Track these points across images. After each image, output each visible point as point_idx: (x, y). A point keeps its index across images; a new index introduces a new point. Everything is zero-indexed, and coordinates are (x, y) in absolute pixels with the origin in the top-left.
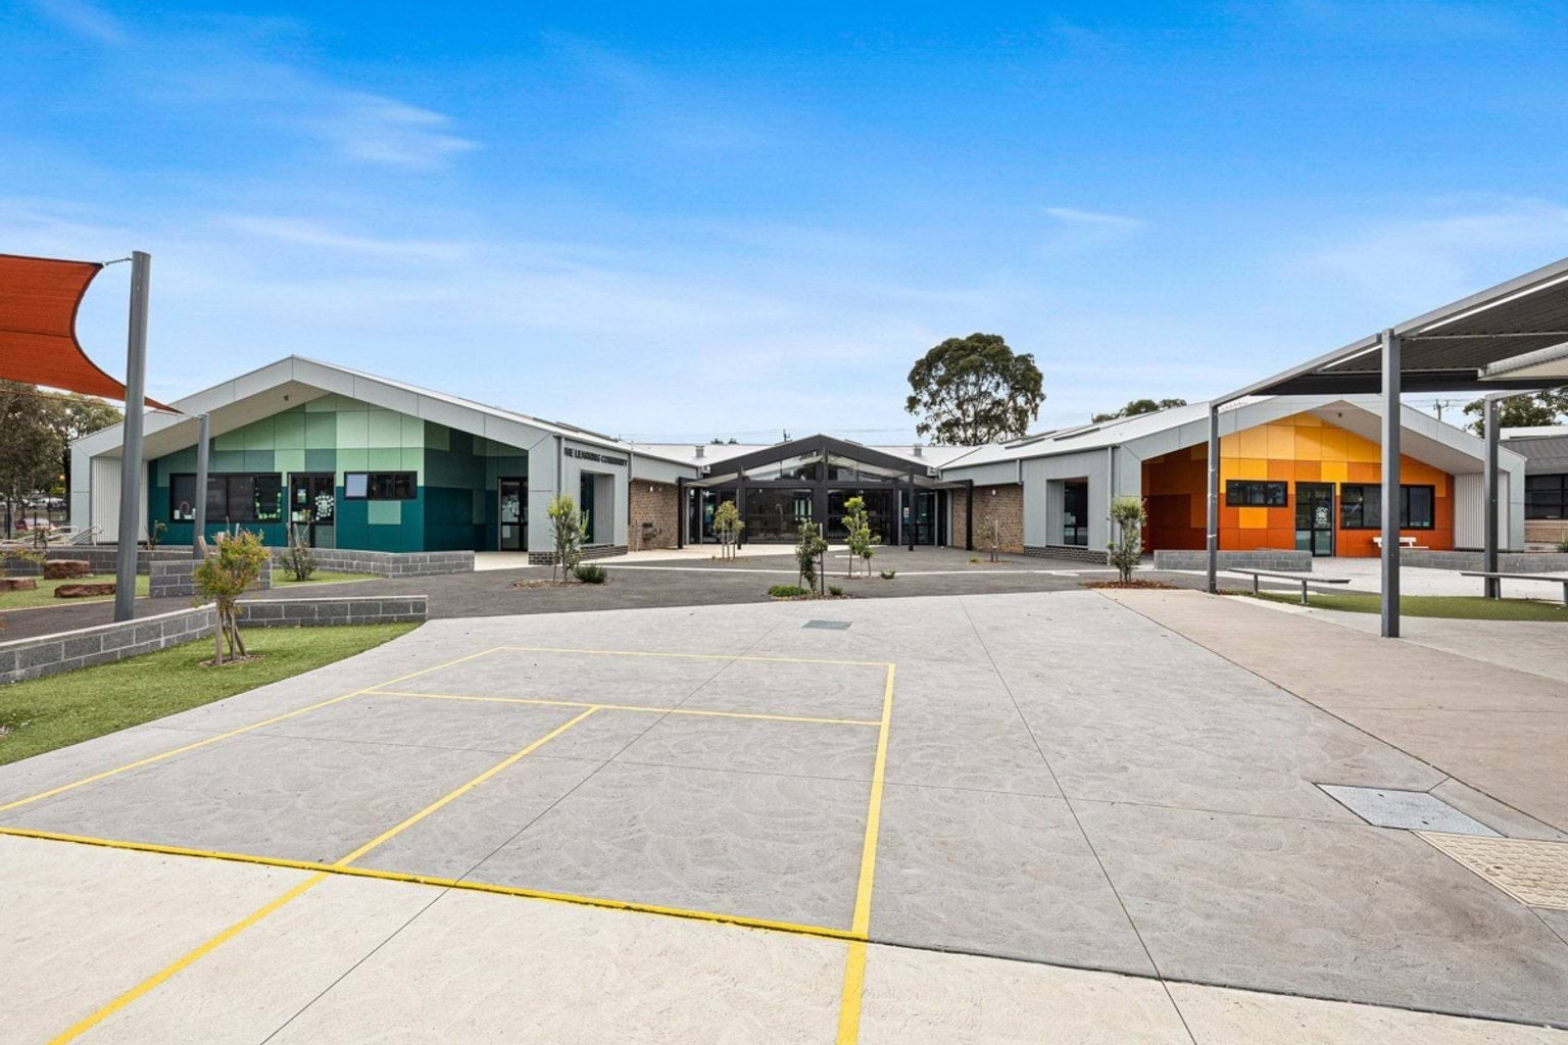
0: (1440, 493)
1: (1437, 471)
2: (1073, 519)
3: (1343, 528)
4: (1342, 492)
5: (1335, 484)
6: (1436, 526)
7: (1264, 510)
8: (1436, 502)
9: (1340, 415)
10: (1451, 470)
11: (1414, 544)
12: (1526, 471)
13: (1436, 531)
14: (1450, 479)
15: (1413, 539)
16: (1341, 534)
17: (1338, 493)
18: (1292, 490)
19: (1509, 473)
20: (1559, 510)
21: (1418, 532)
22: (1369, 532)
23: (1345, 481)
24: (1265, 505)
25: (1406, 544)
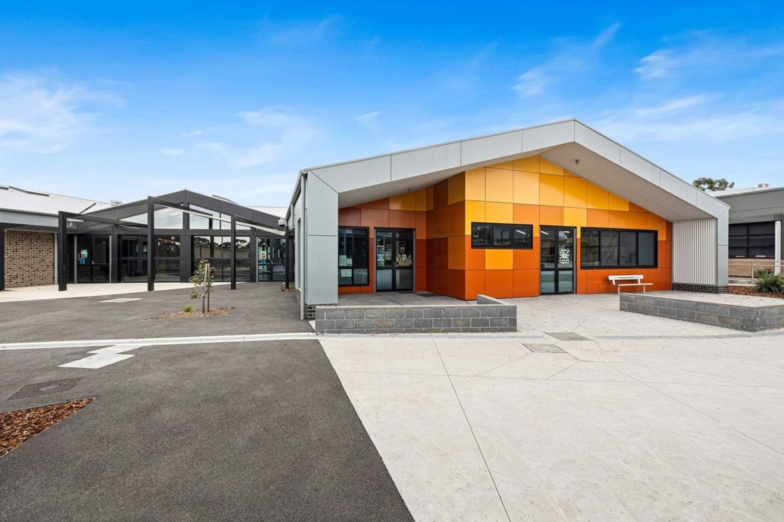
0: (662, 237)
1: (660, 219)
2: (350, 262)
3: (582, 268)
4: (582, 236)
5: (576, 228)
6: (659, 266)
7: (510, 252)
8: (659, 244)
9: (577, 161)
10: (669, 219)
11: (642, 281)
12: (730, 219)
13: (659, 268)
14: (669, 225)
15: (641, 277)
16: (581, 273)
17: (579, 236)
18: (536, 233)
19: (717, 219)
20: (745, 251)
21: (645, 270)
22: (606, 270)
23: (585, 226)
24: (511, 247)
25: (635, 281)
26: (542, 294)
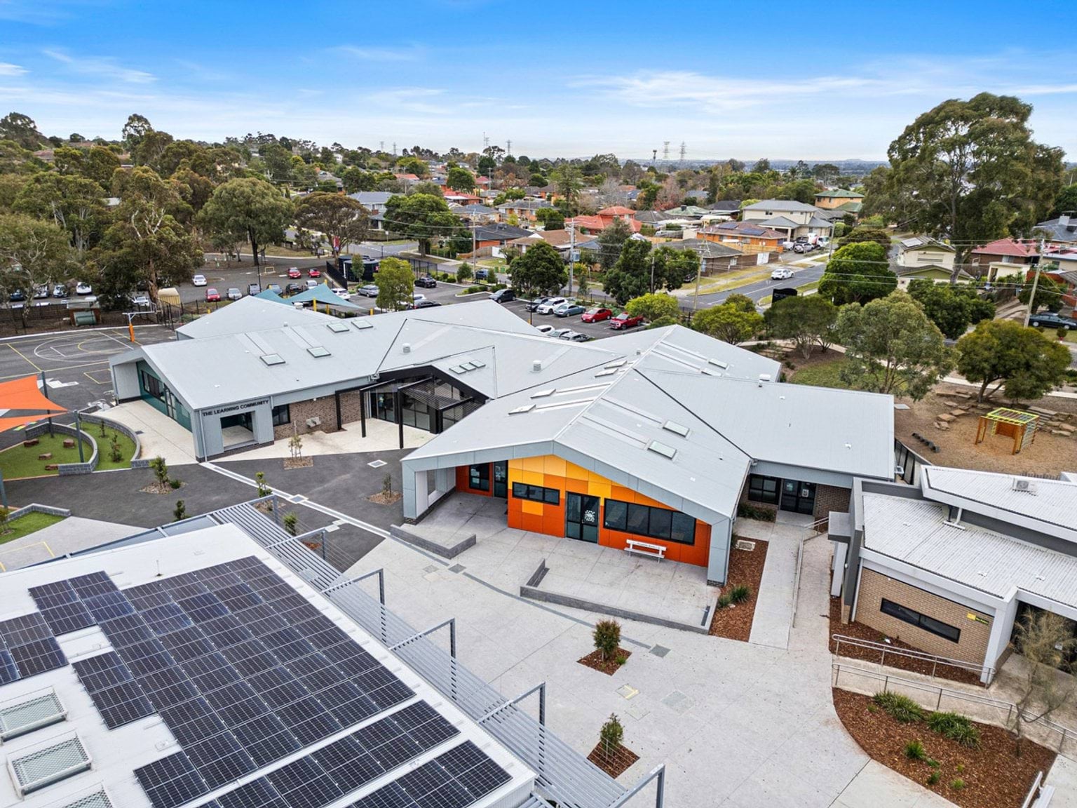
3: (604, 527)
4: (605, 503)
5: (599, 497)
6: (696, 543)
7: (541, 505)
15: (663, 548)
16: (602, 530)
17: (602, 503)
18: (563, 496)
22: (631, 535)
23: (609, 497)
24: (543, 501)
25: (657, 551)
26: (568, 537)
